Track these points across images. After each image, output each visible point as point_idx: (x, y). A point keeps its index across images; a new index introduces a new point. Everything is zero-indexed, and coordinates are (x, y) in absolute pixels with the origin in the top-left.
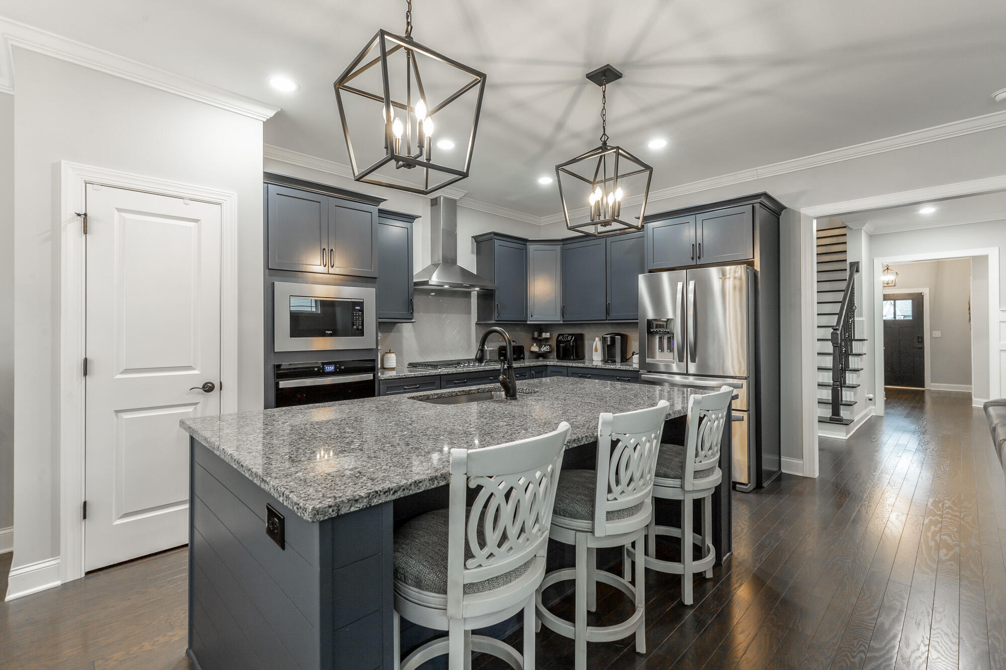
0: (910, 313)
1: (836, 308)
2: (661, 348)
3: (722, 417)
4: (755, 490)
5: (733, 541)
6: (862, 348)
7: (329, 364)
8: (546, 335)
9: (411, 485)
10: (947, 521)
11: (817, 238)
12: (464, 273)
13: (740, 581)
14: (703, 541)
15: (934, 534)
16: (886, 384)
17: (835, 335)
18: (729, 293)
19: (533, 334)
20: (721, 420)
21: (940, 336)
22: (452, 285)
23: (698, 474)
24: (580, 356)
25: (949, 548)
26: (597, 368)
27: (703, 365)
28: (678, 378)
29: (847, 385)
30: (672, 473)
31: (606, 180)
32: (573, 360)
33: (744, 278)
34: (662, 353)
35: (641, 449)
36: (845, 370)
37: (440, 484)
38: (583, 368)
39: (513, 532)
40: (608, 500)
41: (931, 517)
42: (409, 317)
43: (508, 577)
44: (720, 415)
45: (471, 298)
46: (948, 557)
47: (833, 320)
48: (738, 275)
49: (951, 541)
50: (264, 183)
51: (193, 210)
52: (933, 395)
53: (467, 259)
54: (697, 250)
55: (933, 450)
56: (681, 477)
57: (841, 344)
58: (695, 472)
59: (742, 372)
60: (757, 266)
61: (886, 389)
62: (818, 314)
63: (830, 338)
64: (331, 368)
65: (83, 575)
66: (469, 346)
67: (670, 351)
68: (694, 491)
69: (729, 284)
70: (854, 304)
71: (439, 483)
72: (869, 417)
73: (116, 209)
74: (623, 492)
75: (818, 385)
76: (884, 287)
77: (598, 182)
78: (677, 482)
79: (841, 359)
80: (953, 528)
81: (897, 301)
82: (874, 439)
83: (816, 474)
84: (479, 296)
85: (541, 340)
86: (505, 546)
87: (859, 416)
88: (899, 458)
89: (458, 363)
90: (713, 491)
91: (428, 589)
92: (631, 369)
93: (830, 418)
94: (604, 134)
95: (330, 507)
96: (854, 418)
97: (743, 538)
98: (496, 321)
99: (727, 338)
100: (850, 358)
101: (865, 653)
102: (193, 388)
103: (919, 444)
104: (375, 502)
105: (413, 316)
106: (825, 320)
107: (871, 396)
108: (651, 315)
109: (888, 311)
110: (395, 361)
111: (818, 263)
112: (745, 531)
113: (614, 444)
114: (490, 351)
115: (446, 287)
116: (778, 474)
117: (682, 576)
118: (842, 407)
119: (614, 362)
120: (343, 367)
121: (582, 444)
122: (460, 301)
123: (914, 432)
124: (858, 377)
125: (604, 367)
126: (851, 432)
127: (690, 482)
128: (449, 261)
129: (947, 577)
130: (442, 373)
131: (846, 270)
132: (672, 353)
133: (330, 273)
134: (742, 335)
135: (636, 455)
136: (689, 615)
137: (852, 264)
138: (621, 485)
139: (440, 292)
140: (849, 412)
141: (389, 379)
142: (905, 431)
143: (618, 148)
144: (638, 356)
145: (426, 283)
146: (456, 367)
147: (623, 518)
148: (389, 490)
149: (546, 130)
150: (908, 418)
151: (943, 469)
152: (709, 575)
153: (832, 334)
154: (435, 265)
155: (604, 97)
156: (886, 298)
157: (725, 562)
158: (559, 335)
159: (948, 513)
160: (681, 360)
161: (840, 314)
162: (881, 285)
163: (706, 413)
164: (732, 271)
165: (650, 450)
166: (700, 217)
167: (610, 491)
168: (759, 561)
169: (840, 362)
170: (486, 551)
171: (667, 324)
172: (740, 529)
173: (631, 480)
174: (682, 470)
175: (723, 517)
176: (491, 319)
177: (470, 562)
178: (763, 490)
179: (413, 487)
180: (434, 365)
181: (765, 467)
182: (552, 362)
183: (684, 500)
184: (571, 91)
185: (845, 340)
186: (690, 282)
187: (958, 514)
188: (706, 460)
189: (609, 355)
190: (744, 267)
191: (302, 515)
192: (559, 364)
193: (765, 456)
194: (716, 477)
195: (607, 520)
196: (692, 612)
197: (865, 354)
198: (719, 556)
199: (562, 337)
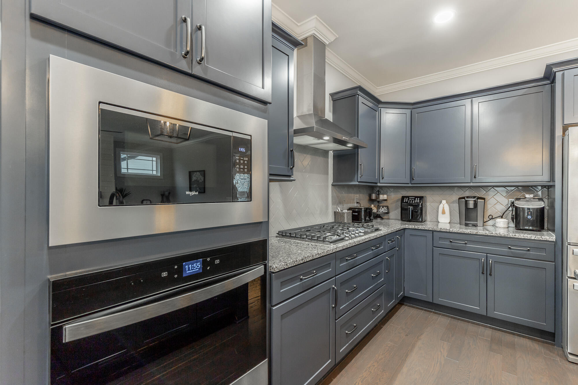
8: (383, 197)
19: (370, 196)
42: (290, 175)
45: (328, 157)
66: (327, 210)
85: (379, 202)
98: (359, 182)
105: (292, 172)
119: (475, 226)
122: (320, 160)
128: (319, 111)
133: (193, 73)
141: (284, 270)
158: (403, 197)
176: (351, 181)
199: (408, 200)
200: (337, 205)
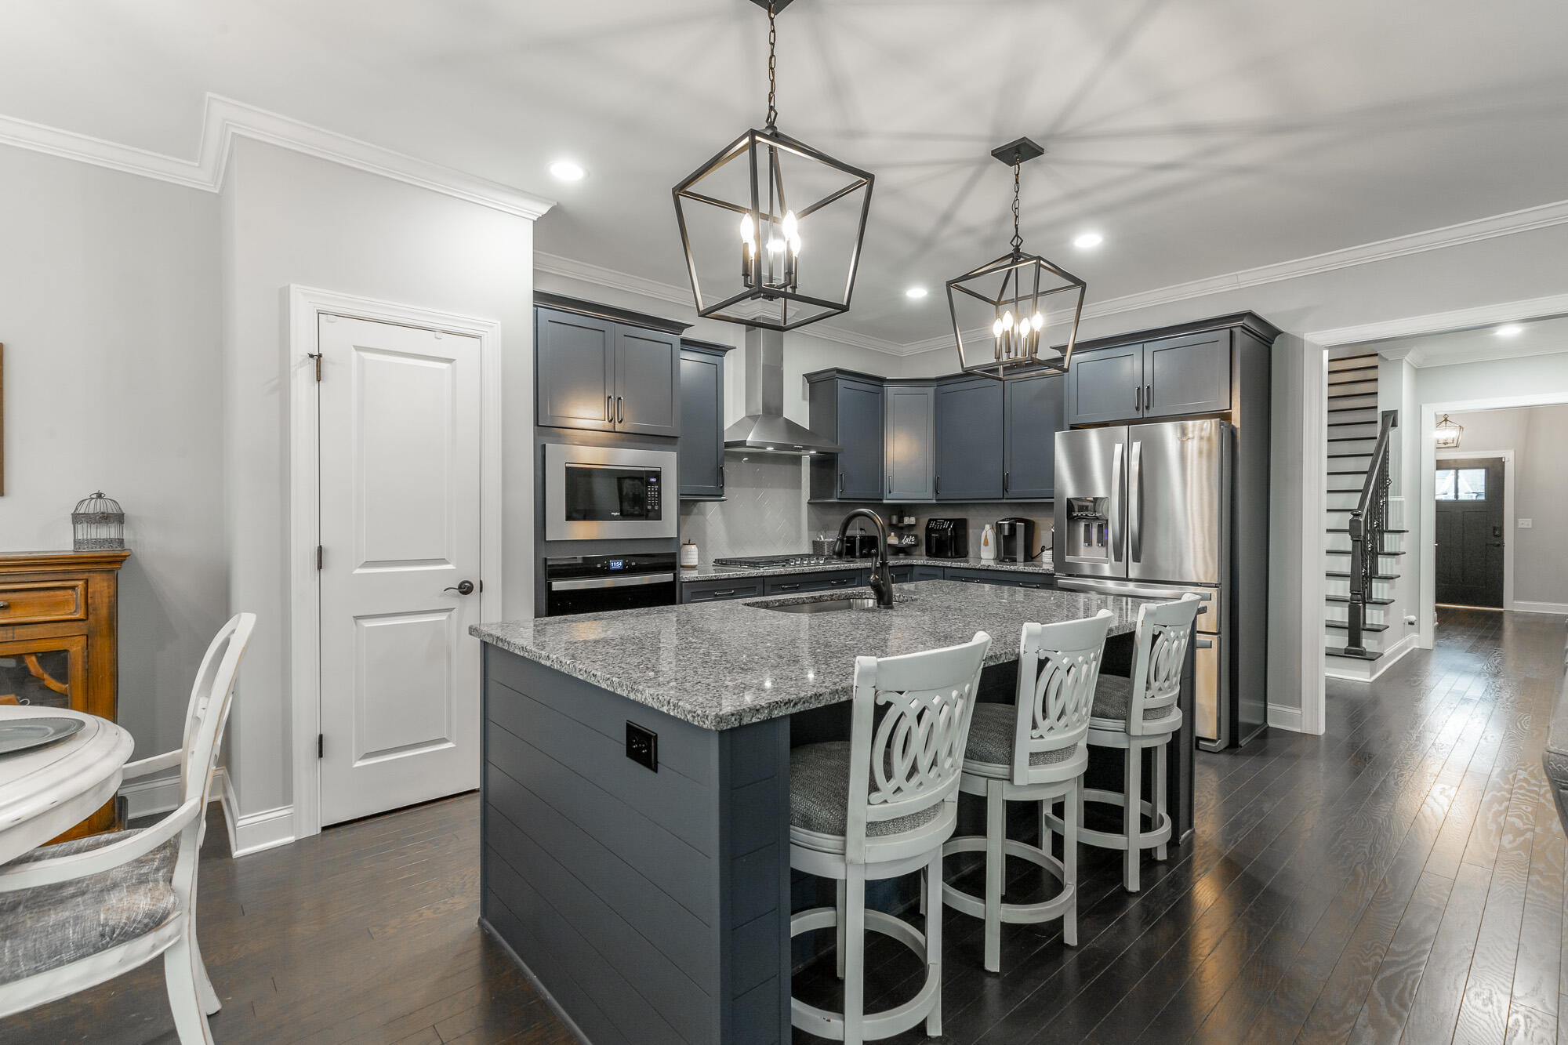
0: (1482, 490)
1: (1359, 482)
2: (1088, 540)
3: (1185, 636)
4: (1227, 750)
5: (1196, 815)
6: (1400, 544)
7: (616, 558)
8: (909, 520)
9: (811, 697)
10: (1518, 798)
11: (1330, 372)
12: (792, 427)
13: (1205, 866)
14: (1154, 809)
15: (1498, 813)
16: (1438, 601)
17: (1355, 524)
18: (1192, 461)
19: (890, 519)
20: (1183, 641)
21: (1530, 527)
22: (778, 447)
23: (1149, 713)
24: (961, 552)
25: (1519, 833)
26: (991, 570)
27: (1151, 567)
28: (1110, 585)
29: (1374, 600)
30: (1112, 711)
31: (1017, 300)
32: (952, 557)
33: (1215, 439)
34: (1089, 548)
35: (1076, 672)
36: (1371, 578)
37: (842, 700)
38: (968, 569)
39: (924, 763)
40: (1032, 738)
41: (1494, 793)
42: (717, 494)
43: (916, 819)
44: (1182, 633)
45: (801, 465)
46: (1515, 844)
47: (1354, 501)
48: (1205, 434)
49: (1521, 824)
50: (534, 306)
51: (447, 346)
52: (1516, 619)
53: (797, 408)
54: (1145, 396)
55: (1507, 700)
56: (1126, 717)
57: (1365, 537)
58: (1145, 710)
59: (1209, 575)
60: (1236, 421)
61: (1438, 609)
62: (1329, 492)
63: (1348, 528)
64: (617, 565)
65: (319, 831)
66: (799, 537)
67: (1102, 545)
68: (1143, 736)
69: (1192, 447)
70: (1388, 475)
71: (839, 698)
72: (1409, 650)
73: (354, 346)
74: (1052, 728)
75: (1327, 600)
76: (1438, 448)
77: (1006, 302)
78: (1119, 724)
79: (1364, 560)
80: (1527, 808)
81: (1460, 471)
82: (1415, 682)
83: (1321, 730)
84: (814, 462)
85: (902, 528)
86: (915, 780)
87: (1392, 648)
88: (1452, 710)
89: (786, 560)
90: (1169, 738)
91: (819, 829)
92: (1040, 572)
93: (1345, 649)
94: (1017, 235)
95: (733, 715)
96: (1384, 650)
97: (1210, 812)
98: (839, 499)
99: (1187, 526)
100: (1380, 559)
101: (1381, 956)
102: (448, 589)
103: (1486, 690)
104: (776, 714)
105: (723, 491)
106: (1340, 501)
107: (1413, 618)
108: (1070, 491)
109: (1444, 487)
110: (697, 556)
111: (1329, 411)
112: (1213, 802)
113: (1042, 664)
114: (828, 543)
115: (770, 449)
116: (1263, 729)
117: (1124, 852)
118: (1364, 633)
119: (1014, 561)
120: (633, 564)
121: (1001, 662)
122: (787, 469)
123: (1479, 674)
124: (1392, 587)
125: (1000, 569)
126: (1378, 671)
127: (1138, 724)
128: (772, 410)
129: (1511, 870)
130: (765, 574)
131: (1376, 422)
132: (1104, 549)
133: (616, 430)
134: (1210, 521)
135: (1070, 680)
136: (1133, 904)
137: (1386, 415)
138: (1049, 718)
139: (758, 457)
140: (1376, 642)
141: (694, 581)
142: (1464, 671)
143: (1039, 258)
144: (1050, 552)
145: (742, 444)
146: (784, 566)
147: (1051, 763)
148: (790, 701)
149: (925, 224)
150: (1471, 652)
151: (1519, 727)
152: (1162, 855)
153: (1351, 521)
154: (752, 418)
155: (1017, 183)
156: (1441, 465)
157: (1184, 841)
158: (930, 520)
159: (1521, 788)
160: (1118, 558)
161: (1364, 492)
162: (1433, 448)
163: (1162, 629)
164: (1197, 429)
165: (1088, 676)
166: (1150, 347)
167: (1035, 726)
168: (1233, 842)
169: (1363, 565)
170: (893, 784)
171: (1095, 505)
172: (1205, 800)
173: (1062, 713)
174: (1126, 707)
175: (1181, 779)
176: (830, 497)
177: (874, 795)
178: (1240, 750)
179: (813, 700)
180: (753, 563)
181: (1243, 718)
182: (920, 560)
183: (1129, 749)
184: (967, 173)
185: (1373, 531)
186: (1134, 443)
187: (1536, 789)
188: (1161, 695)
189: (1006, 550)
190: (1216, 422)
191: (701, 723)
192: (931, 562)
193: (1243, 703)
194: (1175, 718)
195: (1030, 765)
196: (1138, 900)
197: (1404, 553)
198: (1176, 831)
199: (936, 524)
200: (820, 531)
